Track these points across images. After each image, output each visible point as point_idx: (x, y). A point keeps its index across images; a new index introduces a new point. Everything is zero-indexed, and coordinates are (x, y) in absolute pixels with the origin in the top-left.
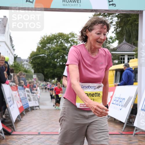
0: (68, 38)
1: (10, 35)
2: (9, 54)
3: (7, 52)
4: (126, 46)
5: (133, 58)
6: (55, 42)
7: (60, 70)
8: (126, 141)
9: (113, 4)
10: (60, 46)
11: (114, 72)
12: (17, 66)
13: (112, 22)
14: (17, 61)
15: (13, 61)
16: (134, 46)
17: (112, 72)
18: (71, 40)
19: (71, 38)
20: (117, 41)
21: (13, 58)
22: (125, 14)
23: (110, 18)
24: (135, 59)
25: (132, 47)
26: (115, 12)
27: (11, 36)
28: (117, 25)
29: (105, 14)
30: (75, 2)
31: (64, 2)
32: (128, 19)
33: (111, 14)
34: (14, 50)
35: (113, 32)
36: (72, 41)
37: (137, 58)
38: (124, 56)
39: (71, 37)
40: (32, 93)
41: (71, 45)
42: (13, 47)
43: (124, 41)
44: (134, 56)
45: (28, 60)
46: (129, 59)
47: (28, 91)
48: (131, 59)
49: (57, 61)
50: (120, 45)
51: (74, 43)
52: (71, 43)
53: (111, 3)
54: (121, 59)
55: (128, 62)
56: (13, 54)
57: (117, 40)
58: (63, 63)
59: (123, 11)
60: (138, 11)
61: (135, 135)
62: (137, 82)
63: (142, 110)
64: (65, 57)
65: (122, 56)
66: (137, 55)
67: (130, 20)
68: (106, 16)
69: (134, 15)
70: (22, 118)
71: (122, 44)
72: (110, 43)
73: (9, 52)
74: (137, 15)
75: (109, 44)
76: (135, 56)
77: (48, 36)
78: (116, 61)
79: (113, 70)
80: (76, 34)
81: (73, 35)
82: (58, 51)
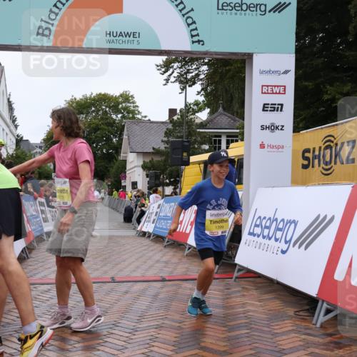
0: (119, 103)
1: (9, 99)
2: (7, 134)
3: (3, 130)
4: (224, 119)
5: (237, 141)
6: (93, 111)
7: (103, 164)
8: (219, 291)
9: (199, 41)
10: (102, 118)
11: (202, 166)
12: (22, 156)
13: (197, 75)
14: (22, 147)
15: (14, 147)
16: (237, 119)
17: (198, 165)
18: (122, 108)
19: (124, 105)
20: (208, 110)
21: (15, 141)
22: (221, 59)
23: (194, 67)
24: (240, 143)
25: (235, 121)
26: (204, 56)
27: (11, 100)
28: (207, 79)
29: (184, 59)
30: (129, 37)
31: (108, 36)
32: (227, 68)
33: (197, 59)
34: (16, 127)
35: (199, 93)
36: (125, 109)
37: (242, 140)
38: (220, 136)
39: (124, 102)
40: (49, 206)
41: (123, 117)
42: (14, 121)
43: (221, 109)
44: (237, 137)
45: (43, 145)
46: (228, 143)
47: (41, 204)
48: (232, 141)
49: (97, 146)
50: (214, 116)
51: (128, 113)
52: (122, 113)
53: (196, 39)
54: (215, 143)
55: (227, 148)
56: (14, 135)
57: (208, 107)
58: (107, 151)
59: (216, 53)
60: (245, 54)
61: (237, 280)
62: (242, 184)
63: (250, 234)
64: (112, 140)
65: (216, 136)
66: (242, 134)
67: (230, 70)
68: (187, 63)
69: (237, 61)
70: (29, 253)
71: (216, 114)
72: (194, 112)
73: (7, 130)
74: (243, 62)
75: (194, 114)
76: (240, 137)
77: (78, 99)
78: (206, 147)
79: (199, 163)
80: (132, 96)
81: (126, 98)
82: (99, 129)
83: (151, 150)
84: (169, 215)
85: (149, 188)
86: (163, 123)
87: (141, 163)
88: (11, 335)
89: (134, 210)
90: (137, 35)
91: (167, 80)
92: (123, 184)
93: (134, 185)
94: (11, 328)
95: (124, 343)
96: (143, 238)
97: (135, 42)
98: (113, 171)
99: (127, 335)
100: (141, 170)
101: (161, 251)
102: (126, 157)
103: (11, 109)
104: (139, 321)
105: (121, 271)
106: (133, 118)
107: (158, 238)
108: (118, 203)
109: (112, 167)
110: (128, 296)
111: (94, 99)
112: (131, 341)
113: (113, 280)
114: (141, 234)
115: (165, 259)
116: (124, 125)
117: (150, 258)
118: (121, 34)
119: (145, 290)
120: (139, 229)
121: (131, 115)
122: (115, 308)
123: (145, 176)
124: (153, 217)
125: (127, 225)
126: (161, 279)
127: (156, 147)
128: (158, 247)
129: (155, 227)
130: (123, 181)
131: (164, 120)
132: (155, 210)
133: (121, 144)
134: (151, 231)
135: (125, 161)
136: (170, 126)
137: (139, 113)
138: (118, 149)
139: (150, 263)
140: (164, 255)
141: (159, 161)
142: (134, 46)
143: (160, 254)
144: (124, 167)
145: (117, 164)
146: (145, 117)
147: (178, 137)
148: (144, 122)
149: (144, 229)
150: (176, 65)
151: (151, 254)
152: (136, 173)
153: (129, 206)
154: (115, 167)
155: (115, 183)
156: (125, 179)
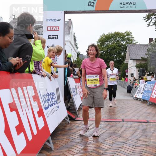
0: (124, 36)
1: (74, 36)
2: (73, 51)
3: (72, 49)
6: (112, 40)
7: (117, 65)
10: (116, 43)
12: (80, 61)
14: (80, 57)
15: (76, 57)
18: (126, 38)
19: (127, 37)
21: (76, 55)
27: (75, 36)
30: (131, 4)
31: (121, 4)
34: (77, 48)
36: (128, 39)
39: (127, 36)
41: (127, 43)
42: (76, 45)
49: (114, 56)
52: (126, 41)
56: (76, 52)
58: (119, 59)
64: (121, 53)
73: (73, 49)
77: (106, 35)
80: (131, 33)
81: (128, 34)
82: (115, 48)
83: (140, 58)
84: (150, 90)
85: (140, 77)
86: (146, 45)
87: (135, 65)
88: (76, 144)
89: (132, 87)
90: (135, 3)
91: (149, 24)
92: (126, 75)
93: (132, 75)
94: (76, 141)
95: (129, 152)
96: (137, 101)
97: (134, 7)
98: (122, 68)
99: (131, 148)
100: (135, 68)
101: (146, 107)
102: (128, 62)
103: (75, 40)
104: (137, 142)
105: (127, 116)
106: (132, 43)
107: (144, 101)
108: (124, 84)
109: (121, 66)
110: (131, 129)
111: (113, 35)
112: (133, 152)
113: (123, 121)
114: (136, 99)
115: (148, 111)
116: (127, 47)
117: (141, 111)
118: (127, 4)
119: (139, 126)
120: (134, 96)
121: (130, 42)
122: (125, 135)
123: (137, 71)
124: (142, 91)
125: (129, 94)
126: (146, 121)
127: (143, 57)
128: (145, 105)
129: (143, 96)
130: (126, 73)
131: (146, 44)
132: (143, 87)
133: (126, 56)
134: (141, 98)
135: (127, 64)
136: (150, 47)
137: (134, 41)
138: (124, 58)
139: (141, 113)
140: (148, 110)
141: (144, 64)
142: (134, 9)
143: (146, 109)
144: (127, 66)
145: (123, 65)
146: (137, 42)
147: (154, 52)
148: (137, 45)
149: (137, 97)
150: (153, 17)
151: (141, 109)
152: (133, 69)
153: (130, 85)
154: (123, 66)
155: (123, 74)
156: (128, 72)
